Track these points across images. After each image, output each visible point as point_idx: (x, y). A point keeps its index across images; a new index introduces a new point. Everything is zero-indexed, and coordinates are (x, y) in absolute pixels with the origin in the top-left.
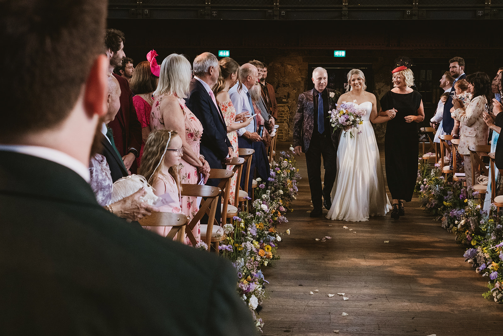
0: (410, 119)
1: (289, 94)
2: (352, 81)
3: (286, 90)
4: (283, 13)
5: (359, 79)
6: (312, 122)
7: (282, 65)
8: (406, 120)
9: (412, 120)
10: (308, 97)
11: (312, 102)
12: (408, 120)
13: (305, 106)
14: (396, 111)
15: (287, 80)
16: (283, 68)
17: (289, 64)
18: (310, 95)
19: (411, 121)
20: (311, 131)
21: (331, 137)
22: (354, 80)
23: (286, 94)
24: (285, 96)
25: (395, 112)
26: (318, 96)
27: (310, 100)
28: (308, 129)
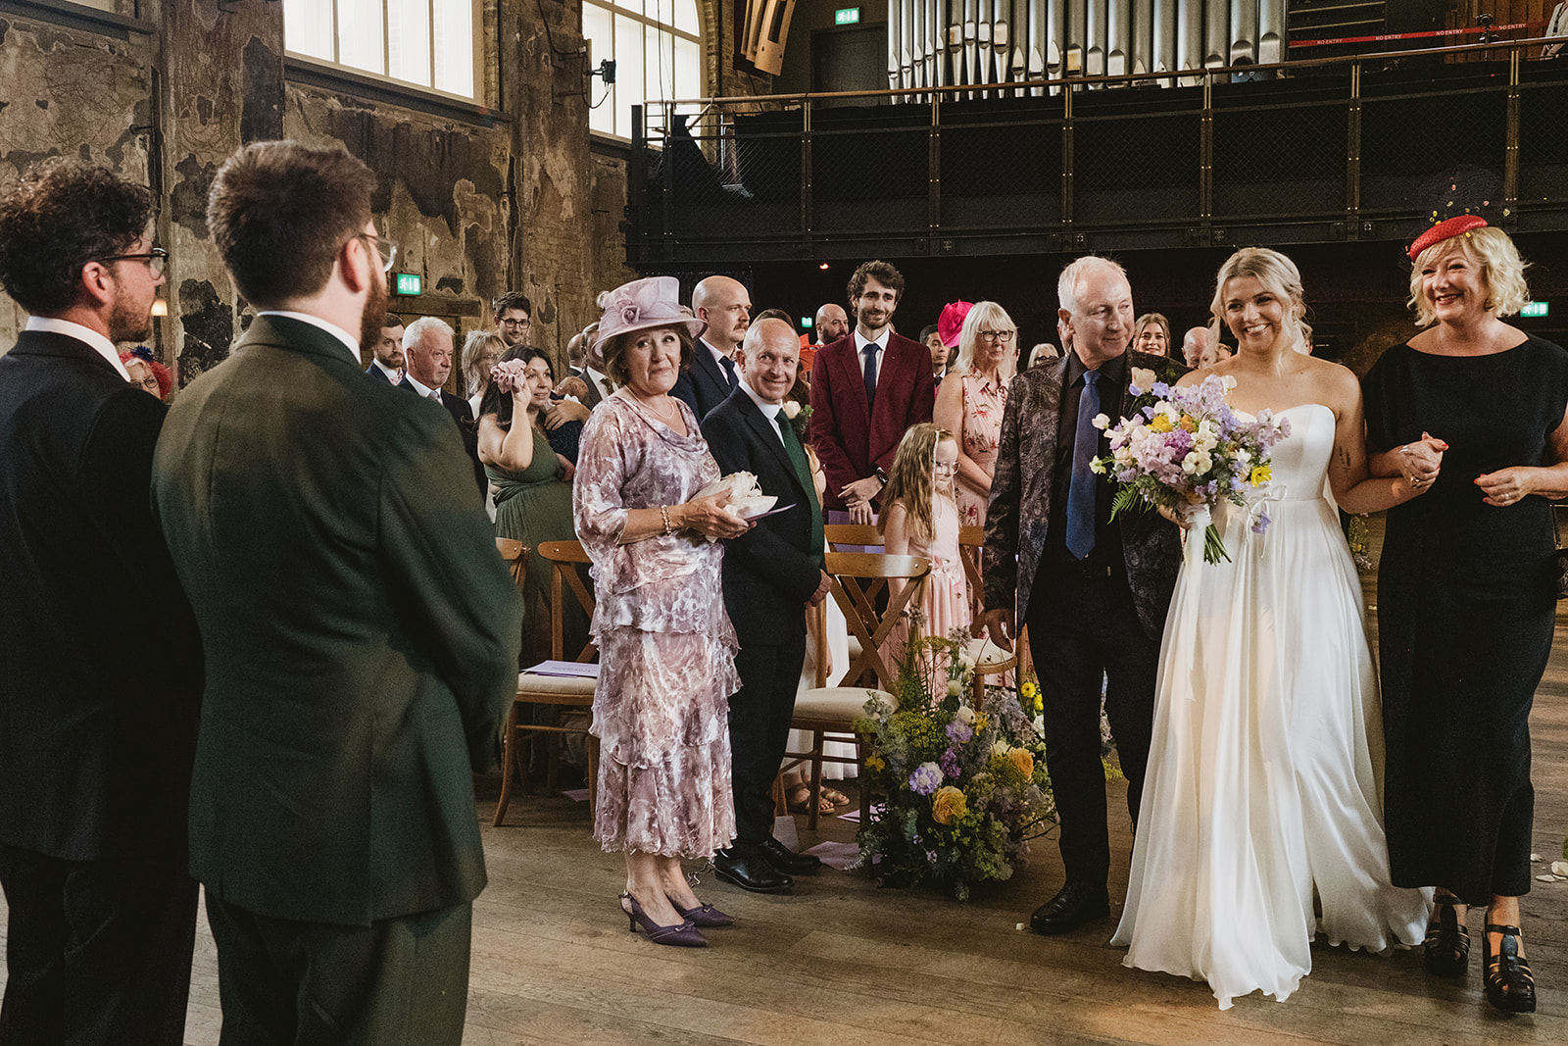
0: (1507, 486)
2: (1230, 307)
4: (1369, 226)
5: (1262, 299)
6: (1043, 506)
8: (1487, 495)
9: (1522, 494)
10: (1042, 389)
11: (1054, 414)
12: (1496, 494)
13: (1025, 430)
14: (1440, 443)
18: (1049, 383)
19: (1513, 497)
20: (1038, 545)
21: (1127, 576)
22: (1237, 305)
25: (1436, 450)
26: (1081, 382)
27: (1047, 406)
28: (1029, 533)
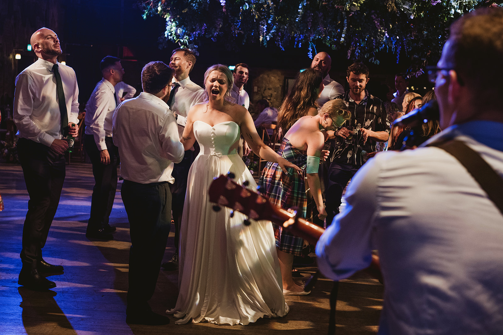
1: (271, 95)
2: (211, 80)
3: (270, 92)
7: (268, 77)
15: (271, 86)
16: (269, 78)
17: (273, 76)
23: (270, 94)
24: (269, 96)
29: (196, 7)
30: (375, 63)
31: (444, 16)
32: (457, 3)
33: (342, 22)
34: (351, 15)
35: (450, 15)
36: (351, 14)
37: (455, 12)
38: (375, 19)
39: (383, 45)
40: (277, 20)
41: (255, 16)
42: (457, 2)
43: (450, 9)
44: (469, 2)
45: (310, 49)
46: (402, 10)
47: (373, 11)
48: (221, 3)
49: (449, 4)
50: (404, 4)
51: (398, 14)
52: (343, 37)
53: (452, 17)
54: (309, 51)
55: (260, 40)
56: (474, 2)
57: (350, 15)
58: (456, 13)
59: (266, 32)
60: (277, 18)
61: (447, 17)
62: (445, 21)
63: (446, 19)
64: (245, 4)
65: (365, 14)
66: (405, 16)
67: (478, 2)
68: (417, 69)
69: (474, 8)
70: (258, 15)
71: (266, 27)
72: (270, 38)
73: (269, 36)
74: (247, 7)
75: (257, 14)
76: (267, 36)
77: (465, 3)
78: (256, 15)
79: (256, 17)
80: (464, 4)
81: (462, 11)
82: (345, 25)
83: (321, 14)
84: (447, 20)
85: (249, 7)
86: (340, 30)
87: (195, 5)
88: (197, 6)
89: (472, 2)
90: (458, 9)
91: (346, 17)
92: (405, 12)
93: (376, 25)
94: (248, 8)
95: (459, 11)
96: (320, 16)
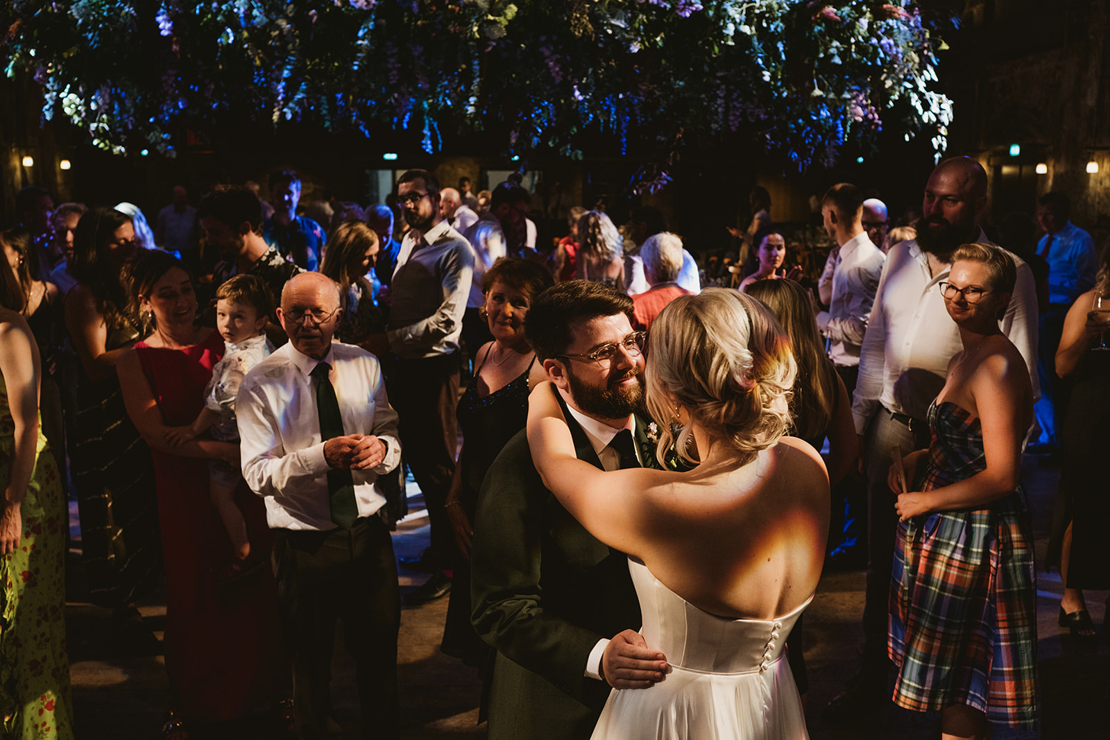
29: (95, 42)
30: (573, 156)
31: (712, 41)
32: (740, 10)
33: (470, 65)
34: (490, 49)
35: (725, 39)
36: (489, 45)
37: (736, 31)
38: (547, 58)
39: (588, 116)
40: (309, 67)
41: (254, 60)
42: (740, 7)
43: (725, 26)
44: (769, 7)
45: (426, 132)
46: (610, 32)
47: (543, 38)
48: (161, 30)
49: (721, 14)
50: (613, 16)
51: (601, 42)
52: (472, 103)
53: (731, 43)
54: (423, 136)
55: (273, 120)
56: (780, 7)
57: (487, 48)
58: (738, 34)
59: (283, 99)
60: (308, 63)
61: (720, 46)
62: (715, 54)
63: (716, 49)
64: (224, 30)
65: (522, 45)
66: (618, 45)
67: (792, 6)
68: (655, 172)
69: (782, 21)
70: (260, 58)
71: (283, 88)
72: (292, 113)
73: (291, 109)
74: (228, 38)
75: (259, 54)
76: (285, 110)
77: (758, 9)
78: (257, 58)
79: (256, 61)
80: (757, 11)
81: (753, 28)
82: (475, 74)
83: (420, 49)
84: (719, 52)
85: (235, 37)
86: (465, 87)
87: (93, 37)
88: (98, 39)
89: (776, 7)
90: (745, 24)
91: (477, 54)
92: (616, 38)
93: (551, 71)
94: (233, 41)
95: (746, 29)
96: (416, 54)
